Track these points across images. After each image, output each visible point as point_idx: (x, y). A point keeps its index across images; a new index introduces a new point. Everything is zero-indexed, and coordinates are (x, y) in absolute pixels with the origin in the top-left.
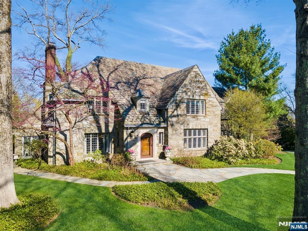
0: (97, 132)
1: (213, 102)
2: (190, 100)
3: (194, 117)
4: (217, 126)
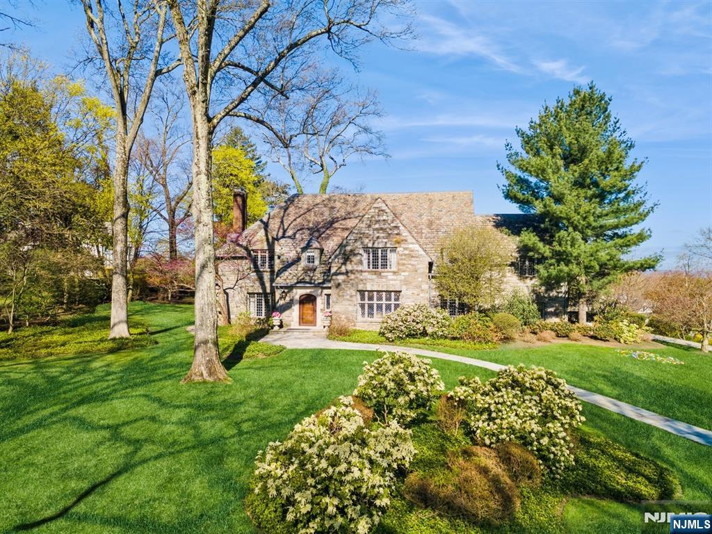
0: (261, 291)
1: (412, 251)
2: (371, 250)
3: (375, 274)
4: (420, 287)
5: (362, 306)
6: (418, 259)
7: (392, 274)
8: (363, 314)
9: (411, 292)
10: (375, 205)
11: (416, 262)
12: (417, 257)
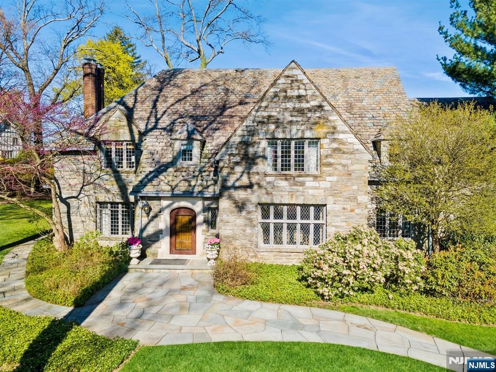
0: (116, 200)
1: (344, 144)
2: (279, 142)
3: (286, 179)
4: (356, 198)
5: (266, 229)
6: (352, 156)
7: (312, 179)
8: (266, 241)
9: (341, 206)
10: (286, 73)
11: (349, 162)
12: (351, 153)
